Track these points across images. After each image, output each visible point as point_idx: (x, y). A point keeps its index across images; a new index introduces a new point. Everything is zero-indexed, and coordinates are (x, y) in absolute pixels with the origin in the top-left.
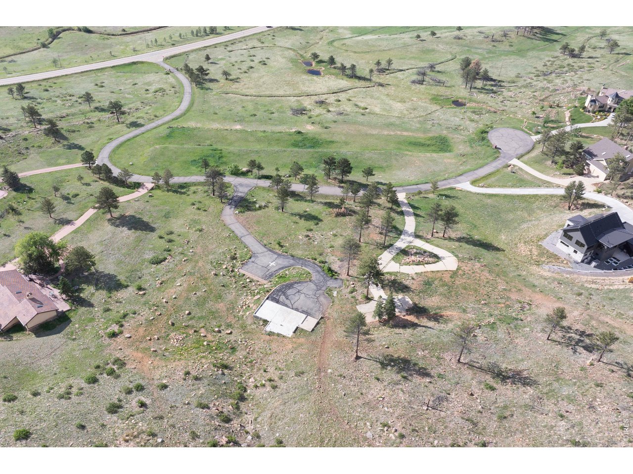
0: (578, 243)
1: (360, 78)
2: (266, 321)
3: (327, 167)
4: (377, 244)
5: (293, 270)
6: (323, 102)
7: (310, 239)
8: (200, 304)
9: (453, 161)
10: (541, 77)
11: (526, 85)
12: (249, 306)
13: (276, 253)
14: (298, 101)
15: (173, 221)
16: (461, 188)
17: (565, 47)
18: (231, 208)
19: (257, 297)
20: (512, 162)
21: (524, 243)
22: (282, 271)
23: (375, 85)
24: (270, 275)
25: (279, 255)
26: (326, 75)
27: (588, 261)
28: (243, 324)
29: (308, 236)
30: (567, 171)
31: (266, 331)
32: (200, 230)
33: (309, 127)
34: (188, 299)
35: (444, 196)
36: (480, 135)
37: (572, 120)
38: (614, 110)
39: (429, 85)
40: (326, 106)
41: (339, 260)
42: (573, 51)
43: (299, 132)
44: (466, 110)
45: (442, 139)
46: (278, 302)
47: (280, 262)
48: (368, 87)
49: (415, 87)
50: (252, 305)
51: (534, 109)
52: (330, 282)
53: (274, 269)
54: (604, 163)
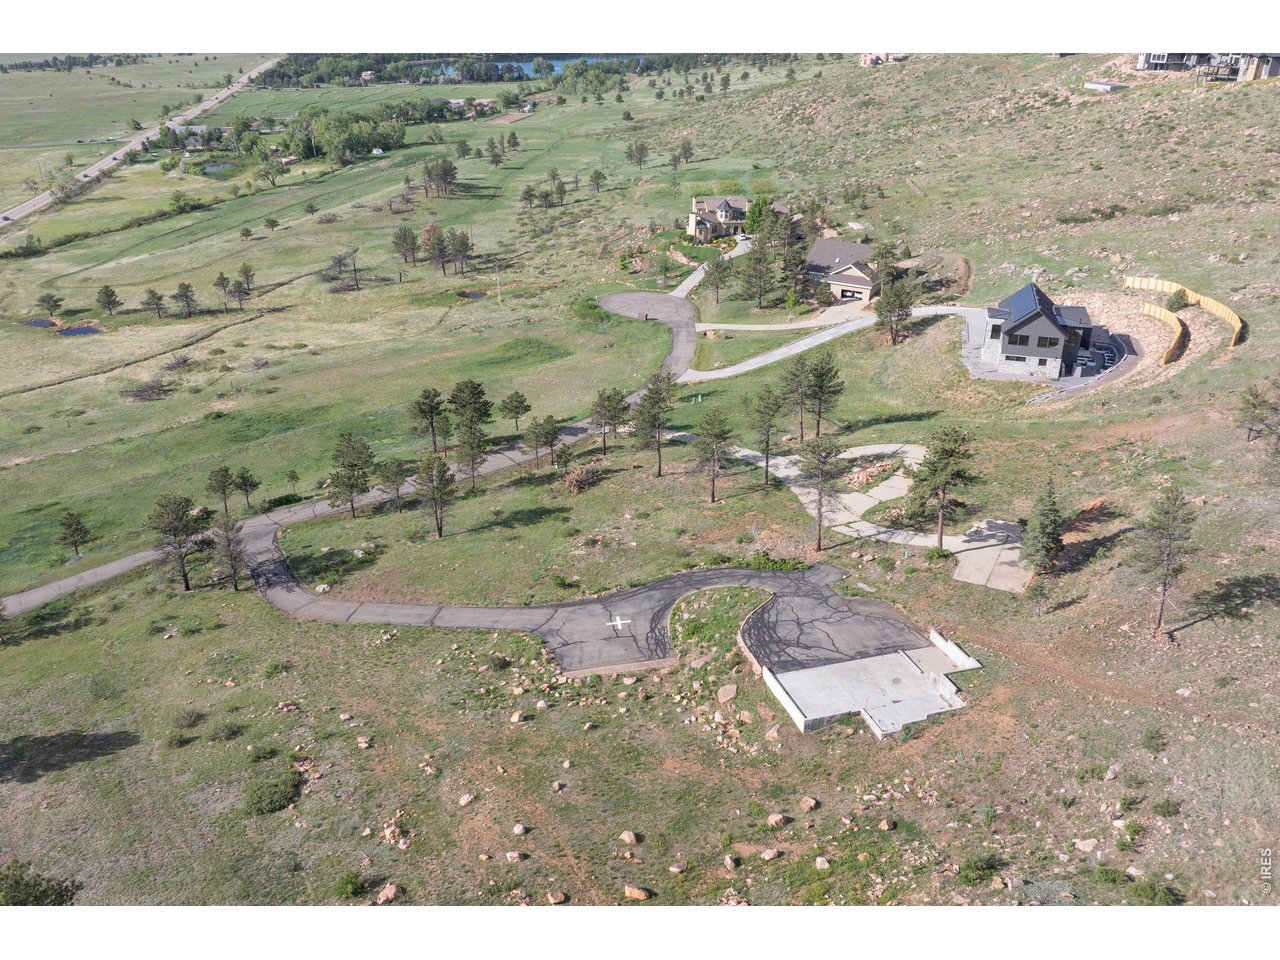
0: (1044, 342)
1: (202, 313)
2: (851, 718)
3: (425, 423)
4: (753, 489)
5: (693, 605)
6: (184, 364)
7: (606, 545)
8: (621, 799)
9: (608, 358)
10: (546, 237)
11: (542, 248)
12: (742, 723)
13: (582, 603)
14: (115, 379)
15: (148, 693)
16: (697, 380)
17: (528, 195)
18: (290, 590)
19: (726, 692)
20: (700, 327)
21: (949, 389)
22: (667, 622)
23: (261, 313)
24: (657, 644)
25: (599, 600)
26: (116, 329)
27: (1067, 369)
28: (799, 765)
29: (594, 542)
30: (804, 307)
31: (890, 735)
32: (276, 667)
33: (220, 406)
34: (566, 811)
35: (696, 396)
36: (592, 313)
37: (694, 258)
38: (736, 229)
39: (374, 288)
40: (205, 366)
41: (741, 542)
42: (546, 196)
43: (219, 415)
44: (500, 298)
45: (530, 342)
46: (802, 665)
47: (630, 609)
48: (252, 319)
49: (350, 296)
50: (746, 716)
51: (612, 267)
52: (813, 578)
53: (643, 628)
54: (855, 272)
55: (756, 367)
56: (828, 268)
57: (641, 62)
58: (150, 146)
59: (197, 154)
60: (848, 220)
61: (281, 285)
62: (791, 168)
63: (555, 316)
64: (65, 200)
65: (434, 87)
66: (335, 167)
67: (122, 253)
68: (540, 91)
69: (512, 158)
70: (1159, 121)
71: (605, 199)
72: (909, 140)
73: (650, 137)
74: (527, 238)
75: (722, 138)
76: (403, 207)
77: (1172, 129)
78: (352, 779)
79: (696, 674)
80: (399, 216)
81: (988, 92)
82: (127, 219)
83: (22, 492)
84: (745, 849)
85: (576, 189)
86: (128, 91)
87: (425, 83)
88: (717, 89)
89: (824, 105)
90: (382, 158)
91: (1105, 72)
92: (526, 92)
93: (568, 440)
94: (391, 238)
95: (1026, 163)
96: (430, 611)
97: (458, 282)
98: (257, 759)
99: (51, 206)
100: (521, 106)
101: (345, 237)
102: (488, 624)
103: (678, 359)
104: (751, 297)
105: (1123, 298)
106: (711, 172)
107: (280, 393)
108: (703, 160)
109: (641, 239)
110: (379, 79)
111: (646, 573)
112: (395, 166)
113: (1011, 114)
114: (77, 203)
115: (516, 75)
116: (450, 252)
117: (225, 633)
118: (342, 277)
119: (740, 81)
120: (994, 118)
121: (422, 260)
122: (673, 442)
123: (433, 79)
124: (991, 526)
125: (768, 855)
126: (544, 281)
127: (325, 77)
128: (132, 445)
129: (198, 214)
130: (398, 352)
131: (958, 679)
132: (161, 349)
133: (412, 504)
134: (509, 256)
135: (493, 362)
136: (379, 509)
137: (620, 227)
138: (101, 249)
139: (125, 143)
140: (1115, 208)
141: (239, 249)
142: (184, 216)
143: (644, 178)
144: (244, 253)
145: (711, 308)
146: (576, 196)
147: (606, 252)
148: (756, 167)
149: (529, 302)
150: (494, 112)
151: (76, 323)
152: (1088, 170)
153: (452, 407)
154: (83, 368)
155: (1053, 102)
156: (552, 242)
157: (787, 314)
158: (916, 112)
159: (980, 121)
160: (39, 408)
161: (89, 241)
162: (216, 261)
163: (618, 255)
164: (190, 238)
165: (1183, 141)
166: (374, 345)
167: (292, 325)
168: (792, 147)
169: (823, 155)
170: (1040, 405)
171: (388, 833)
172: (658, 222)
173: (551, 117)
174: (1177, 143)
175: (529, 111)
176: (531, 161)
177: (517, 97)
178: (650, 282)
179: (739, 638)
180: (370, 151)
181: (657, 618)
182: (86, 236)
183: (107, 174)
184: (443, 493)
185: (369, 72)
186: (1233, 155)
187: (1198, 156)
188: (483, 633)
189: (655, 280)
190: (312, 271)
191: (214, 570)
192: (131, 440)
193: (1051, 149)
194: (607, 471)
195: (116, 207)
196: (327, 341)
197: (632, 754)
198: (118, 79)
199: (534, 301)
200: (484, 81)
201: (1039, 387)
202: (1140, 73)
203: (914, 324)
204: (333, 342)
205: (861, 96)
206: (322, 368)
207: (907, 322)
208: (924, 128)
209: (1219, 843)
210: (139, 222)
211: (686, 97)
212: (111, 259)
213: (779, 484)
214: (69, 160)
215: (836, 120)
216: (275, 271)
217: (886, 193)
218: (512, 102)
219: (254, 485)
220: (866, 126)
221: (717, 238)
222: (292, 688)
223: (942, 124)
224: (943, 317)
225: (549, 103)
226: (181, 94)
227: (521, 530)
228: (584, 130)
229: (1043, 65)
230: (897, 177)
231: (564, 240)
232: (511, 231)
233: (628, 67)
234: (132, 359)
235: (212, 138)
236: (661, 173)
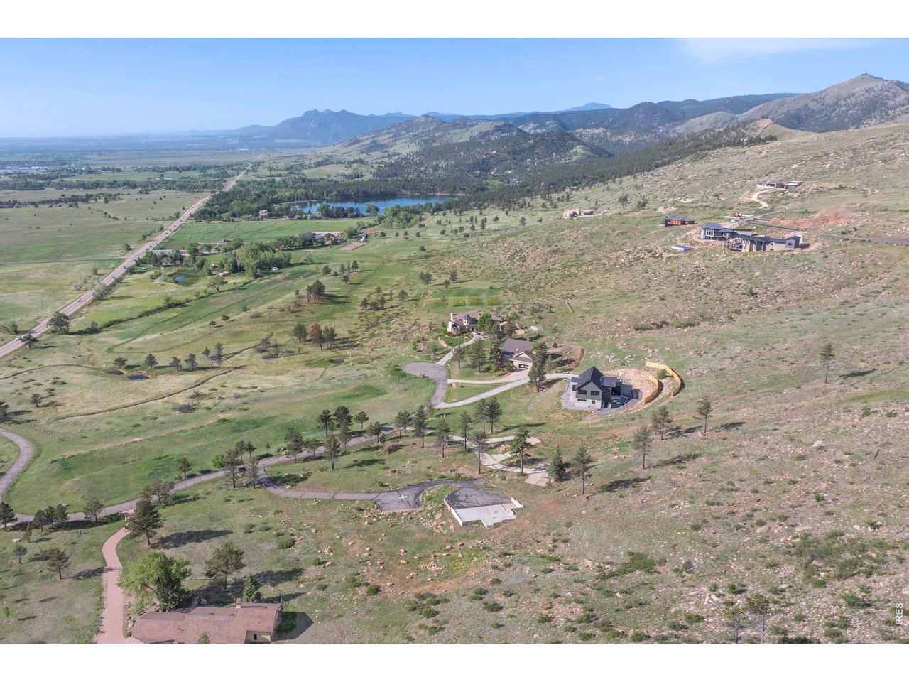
0: (593, 393)
1: (199, 369)
2: (478, 522)
3: (323, 424)
4: (460, 452)
5: (430, 491)
6: (198, 396)
7: (399, 473)
8: (401, 543)
9: (404, 396)
10: (374, 328)
11: (372, 335)
12: (442, 525)
13: (390, 491)
14: (166, 402)
15: (231, 520)
16: (445, 407)
17: (365, 303)
18: (275, 488)
19: (438, 516)
20: (449, 381)
21: (552, 413)
22: (420, 497)
23: (230, 369)
24: (416, 503)
25: (396, 490)
26: (156, 376)
27: (605, 405)
28: (459, 535)
29: (395, 471)
30: (501, 372)
31: (490, 526)
32: (277, 511)
33: (222, 416)
34: (383, 545)
35: (443, 415)
36: (397, 373)
37: (450, 344)
38: (473, 329)
39: (286, 356)
40: (209, 397)
41: (451, 471)
42: (374, 304)
43: (225, 420)
44: (351, 363)
45: (367, 387)
46: (465, 507)
47: (407, 493)
48: (225, 373)
49: (274, 361)
50: (444, 522)
51: (408, 348)
52: (475, 483)
53: (412, 499)
54: (525, 356)
55: (473, 401)
56: (513, 353)
57: (434, 205)
58: (140, 263)
59: (168, 268)
60: (531, 325)
61: (236, 354)
62: (510, 289)
63: (379, 374)
64: (100, 297)
65: (304, 221)
66: (252, 279)
67: (143, 333)
68: (370, 226)
69: (355, 277)
70: (699, 273)
71: (406, 306)
72: (576, 275)
73: (434, 264)
74: (364, 329)
75: (475, 267)
76: (296, 309)
77: (704, 278)
78: (312, 540)
79: (429, 511)
80: (294, 314)
81: (622, 247)
82: (141, 311)
83: (147, 452)
84: (438, 554)
85: (391, 299)
86: (116, 222)
87: (299, 218)
88: (478, 228)
89: (532, 251)
90: (278, 273)
91: (685, 239)
92: (362, 227)
93: (386, 433)
94: (293, 328)
95: (629, 294)
96: (332, 494)
97: (328, 354)
98: (278, 535)
99: (92, 302)
100: (358, 237)
101: (265, 326)
102: (354, 498)
103: (437, 397)
104: (475, 367)
105: (643, 372)
106: (467, 290)
107: (250, 410)
108: (463, 281)
109: (424, 333)
110: (270, 216)
111: (416, 481)
112: (287, 279)
113: (631, 262)
114: (106, 300)
115: (355, 213)
116: (325, 338)
117: (254, 502)
118: (269, 350)
119: (493, 222)
120: (622, 264)
121: (309, 341)
122: (431, 434)
123: (304, 216)
124: (545, 465)
125: (444, 555)
126: (373, 354)
127: (238, 214)
128: (188, 433)
129: (179, 309)
130: (303, 391)
131: (515, 511)
132: (182, 387)
133: (320, 458)
134: (354, 340)
135: (349, 397)
136: (306, 459)
137: (414, 324)
138: (131, 330)
139: (123, 260)
140: (664, 322)
141: (209, 332)
142: (171, 310)
143: (430, 292)
144: (212, 335)
145: (456, 371)
146: (391, 303)
147: (406, 340)
148: (491, 288)
149: (366, 366)
150: (343, 241)
151: (135, 373)
152: (657, 300)
153: (335, 417)
154: (148, 397)
155: (654, 256)
156: (378, 332)
157: (492, 375)
158: (582, 258)
159: (615, 265)
160: (135, 415)
161: (122, 324)
162: (198, 339)
163: (411, 341)
164: (179, 324)
165: (707, 285)
166: (291, 388)
167: (247, 376)
168: (513, 275)
169: (529, 282)
170: (588, 421)
171: (326, 551)
172: (434, 322)
173: (377, 246)
174: (705, 286)
175: (364, 242)
176: (366, 279)
177: (356, 231)
178: (427, 356)
179: (445, 500)
180: (270, 269)
181: (417, 496)
182: (120, 321)
183: (119, 281)
184: (335, 452)
185: (264, 211)
186: (727, 295)
187: (712, 294)
188: (353, 501)
189: (430, 356)
190: (251, 346)
191: (245, 481)
192: (187, 431)
193: (644, 286)
194: (401, 446)
195: (129, 303)
196: (267, 385)
197: (405, 533)
198: (108, 213)
199: (369, 365)
200: (335, 218)
201: (591, 413)
202: (701, 241)
203: (548, 383)
204: (270, 385)
205: (553, 246)
206: (267, 399)
207: (544, 381)
208: (584, 268)
209: (576, 548)
210: (147, 314)
211: (459, 233)
212: (138, 336)
213: (470, 450)
214: (95, 271)
215: (539, 260)
216: (231, 346)
217: (553, 309)
218: (354, 234)
219: (254, 449)
220: (554, 265)
221: (463, 333)
222: (283, 517)
223: (594, 266)
224: (561, 379)
225: (376, 235)
226: (149, 224)
227: (365, 467)
228: (396, 256)
229: (654, 232)
230: (561, 300)
231: (384, 331)
232: (355, 324)
233: (425, 209)
234: (171, 393)
235: (177, 259)
236: (439, 289)
